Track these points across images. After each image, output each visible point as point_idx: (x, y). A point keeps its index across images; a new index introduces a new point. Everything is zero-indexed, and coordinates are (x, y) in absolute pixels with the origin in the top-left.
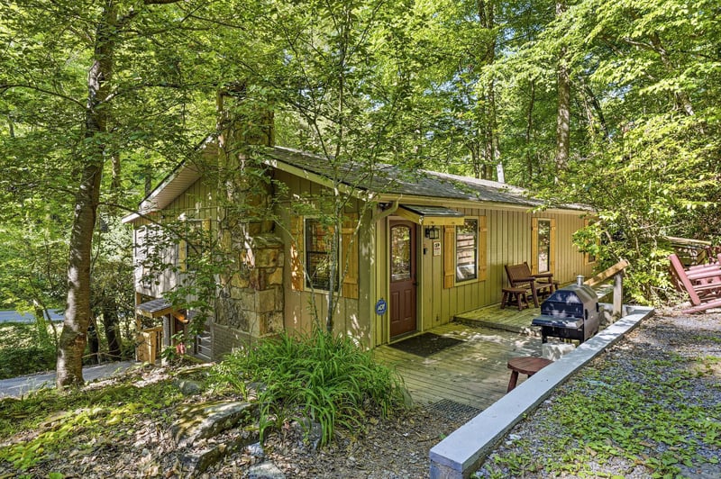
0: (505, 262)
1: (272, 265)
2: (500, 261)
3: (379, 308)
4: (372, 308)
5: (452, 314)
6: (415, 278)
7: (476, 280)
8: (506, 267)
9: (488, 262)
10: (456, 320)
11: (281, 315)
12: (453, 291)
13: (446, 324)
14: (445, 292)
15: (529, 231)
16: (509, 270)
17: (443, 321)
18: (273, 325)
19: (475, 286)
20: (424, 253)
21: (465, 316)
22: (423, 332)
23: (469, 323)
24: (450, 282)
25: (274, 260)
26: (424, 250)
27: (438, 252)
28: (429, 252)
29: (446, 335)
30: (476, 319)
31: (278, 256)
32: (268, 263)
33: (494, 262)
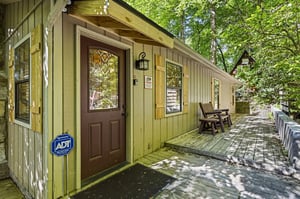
0: (199, 101)
2: (196, 100)
3: (60, 146)
4: (47, 147)
5: (163, 141)
6: (125, 109)
7: (182, 113)
8: (200, 104)
9: (189, 100)
10: (166, 146)
12: (164, 121)
13: (157, 150)
14: (157, 122)
15: (210, 84)
16: (203, 106)
19: (180, 118)
20: (134, 83)
21: (173, 142)
22: (132, 164)
23: (177, 149)
24: (161, 113)
26: (134, 81)
27: (149, 85)
28: (140, 84)
29: (155, 168)
30: (182, 145)
33: (192, 101)
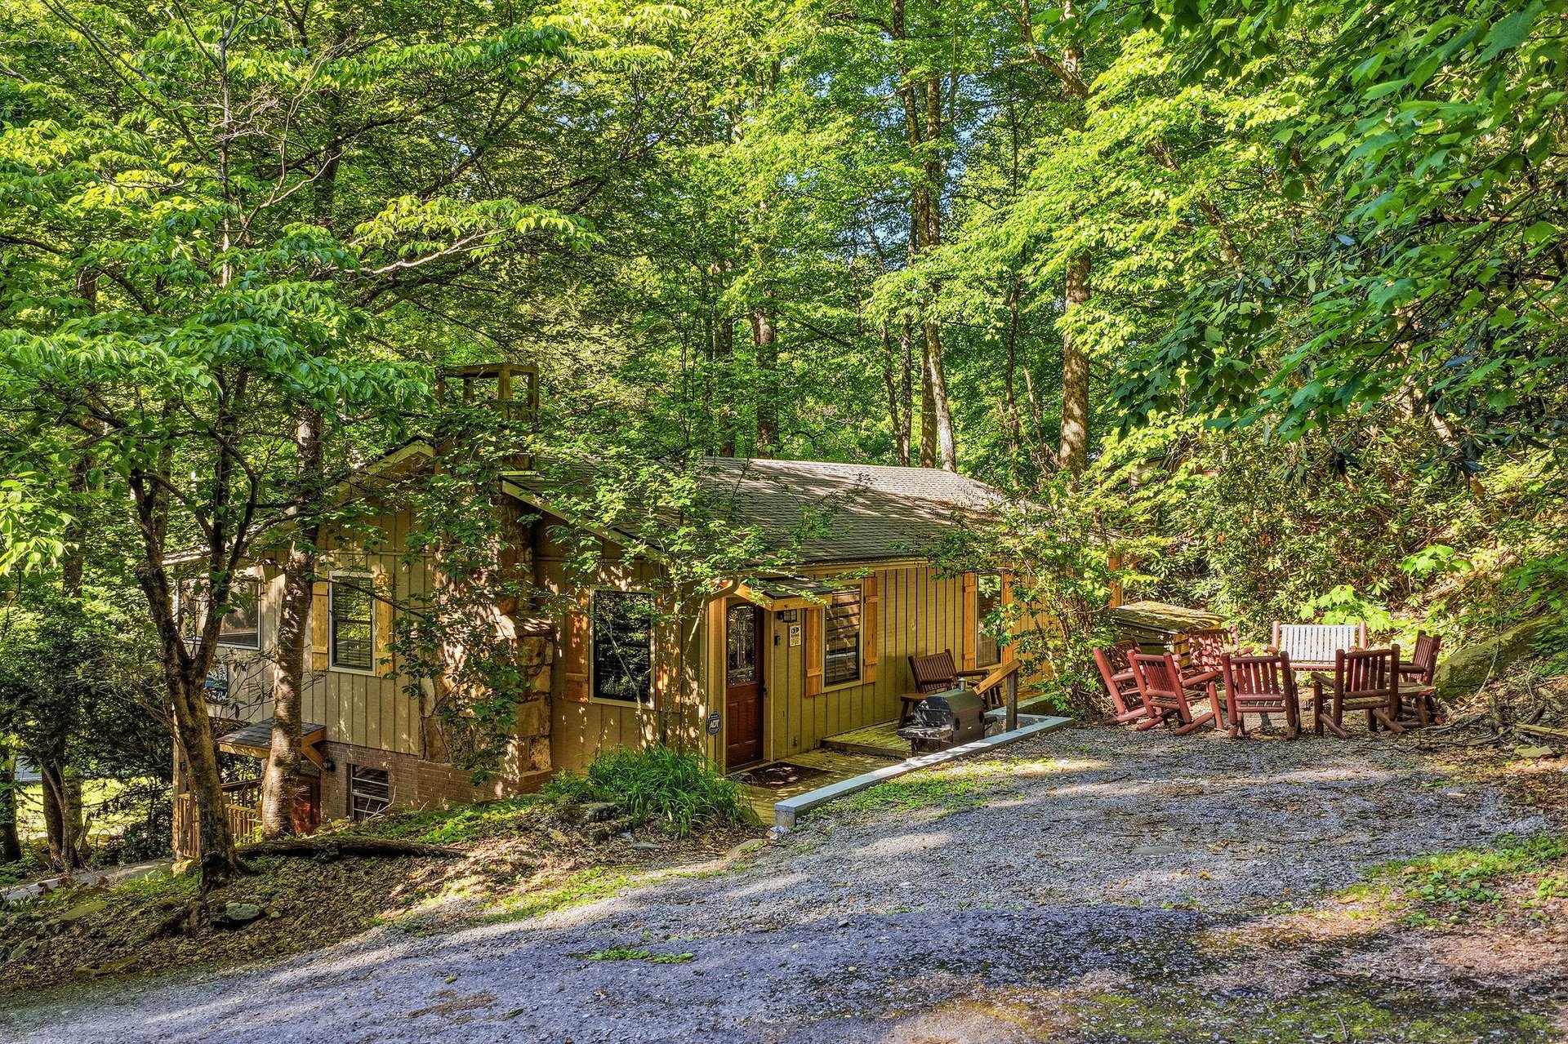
0: (911, 650)
1: (536, 661)
2: (901, 650)
3: (711, 725)
5: (819, 736)
6: (762, 682)
7: (860, 683)
8: (910, 659)
9: (880, 650)
10: (824, 745)
11: (547, 742)
12: (820, 701)
13: (807, 751)
14: (807, 703)
15: (959, 594)
16: (917, 665)
17: (805, 746)
18: (537, 758)
19: (857, 694)
20: (776, 643)
21: (839, 739)
22: (772, 762)
23: (843, 750)
24: (815, 687)
25: (539, 654)
26: (776, 638)
27: (796, 641)
28: (782, 640)
30: (858, 743)
31: (545, 647)
32: (531, 659)
33: (890, 650)
